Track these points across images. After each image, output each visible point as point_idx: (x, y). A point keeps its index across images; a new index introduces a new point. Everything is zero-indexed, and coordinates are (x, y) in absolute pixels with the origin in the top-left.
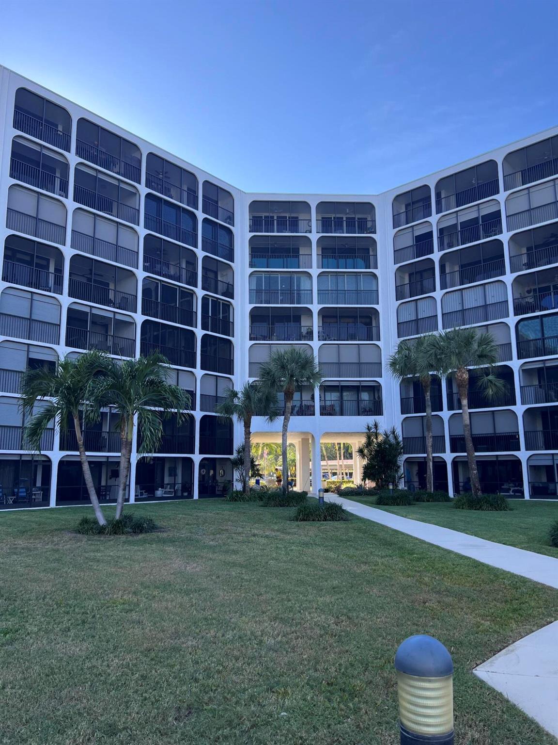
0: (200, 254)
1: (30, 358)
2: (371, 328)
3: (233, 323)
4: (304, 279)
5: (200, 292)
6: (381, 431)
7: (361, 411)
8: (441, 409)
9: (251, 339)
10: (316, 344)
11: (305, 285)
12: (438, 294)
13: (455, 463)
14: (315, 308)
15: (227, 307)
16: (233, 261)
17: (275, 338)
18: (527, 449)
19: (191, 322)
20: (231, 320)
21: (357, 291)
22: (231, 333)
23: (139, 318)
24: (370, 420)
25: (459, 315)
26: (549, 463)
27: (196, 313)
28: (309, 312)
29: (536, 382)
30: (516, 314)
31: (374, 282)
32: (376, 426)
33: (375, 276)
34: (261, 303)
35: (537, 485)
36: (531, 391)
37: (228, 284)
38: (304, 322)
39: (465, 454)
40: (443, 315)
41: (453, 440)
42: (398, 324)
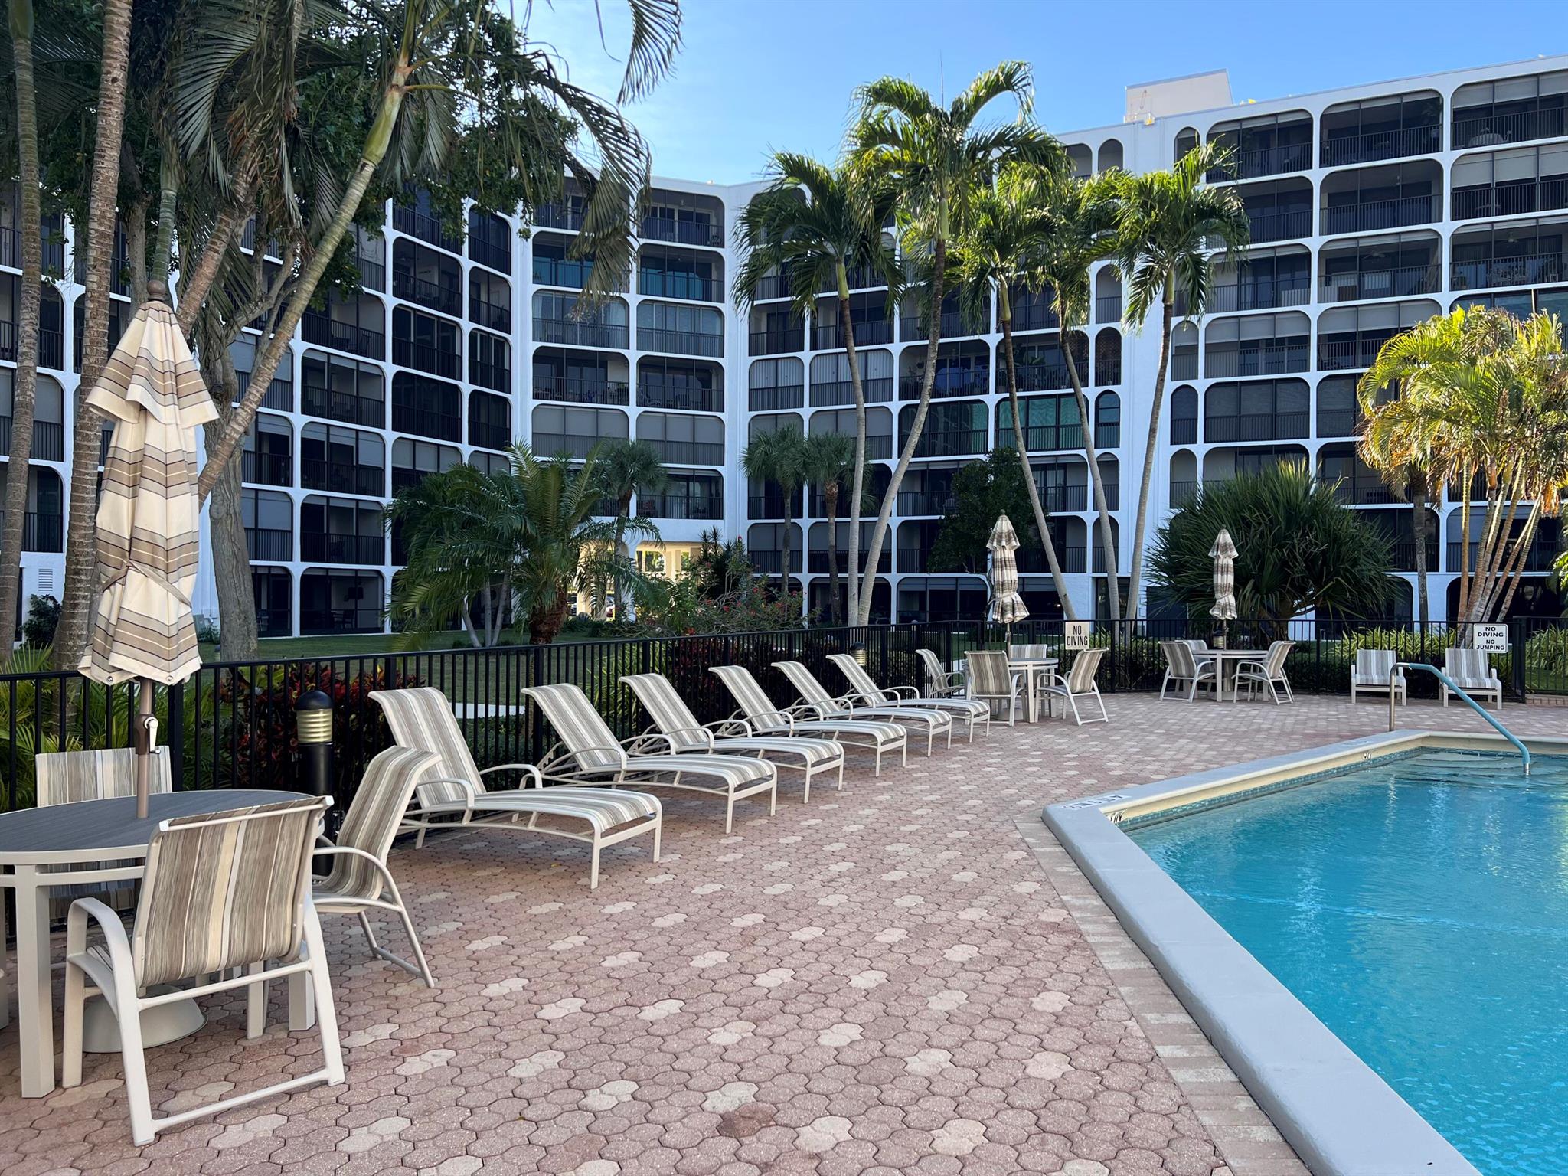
0: (467, 264)
1: (261, 433)
2: (710, 393)
3: (510, 371)
4: (615, 307)
5: (466, 325)
6: (722, 541)
7: (694, 512)
8: (800, 516)
9: (535, 397)
10: (633, 410)
11: (616, 318)
12: (807, 355)
13: (812, 585)
14: (633, 355)
15: (502, 344)
16: (509, 274)
17: (570, 396)
18: (899, 571)
19: (454, 371)
20: (506, 367)
21: (695, 336)
22: (506, 387)
23: (390, 369)
24: (707, 525)
25: (832, 389)
26: (922, 588)
27: (461, 357)
28: (623, 361)
29: (918, 489)
30: (901, 398)
31: (718, 321)
32: (715, 534)
33: (719, 312)
34: (551, 342)
35: (906, 614)
36: (910, 500)
37: (502, 309)
38: (614, 376)
39: (828, 575)
40: (811, 385)
41: (812, 556)
42: (750, 390)
